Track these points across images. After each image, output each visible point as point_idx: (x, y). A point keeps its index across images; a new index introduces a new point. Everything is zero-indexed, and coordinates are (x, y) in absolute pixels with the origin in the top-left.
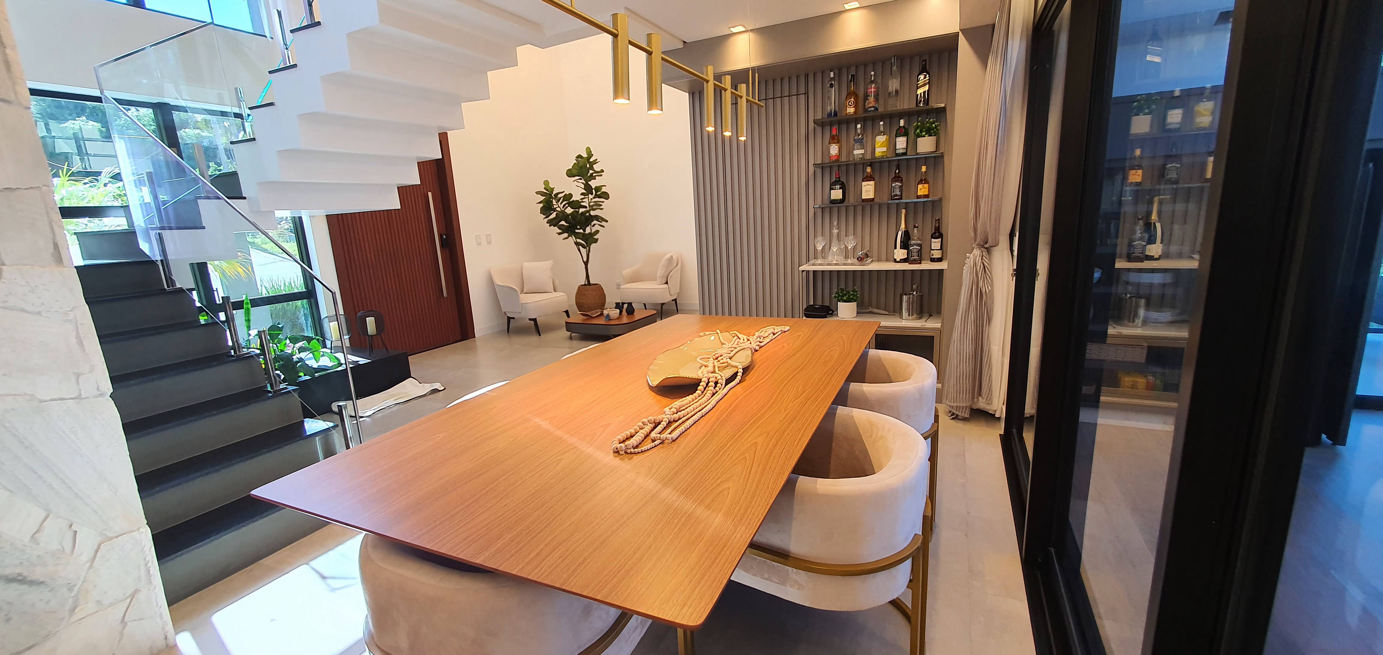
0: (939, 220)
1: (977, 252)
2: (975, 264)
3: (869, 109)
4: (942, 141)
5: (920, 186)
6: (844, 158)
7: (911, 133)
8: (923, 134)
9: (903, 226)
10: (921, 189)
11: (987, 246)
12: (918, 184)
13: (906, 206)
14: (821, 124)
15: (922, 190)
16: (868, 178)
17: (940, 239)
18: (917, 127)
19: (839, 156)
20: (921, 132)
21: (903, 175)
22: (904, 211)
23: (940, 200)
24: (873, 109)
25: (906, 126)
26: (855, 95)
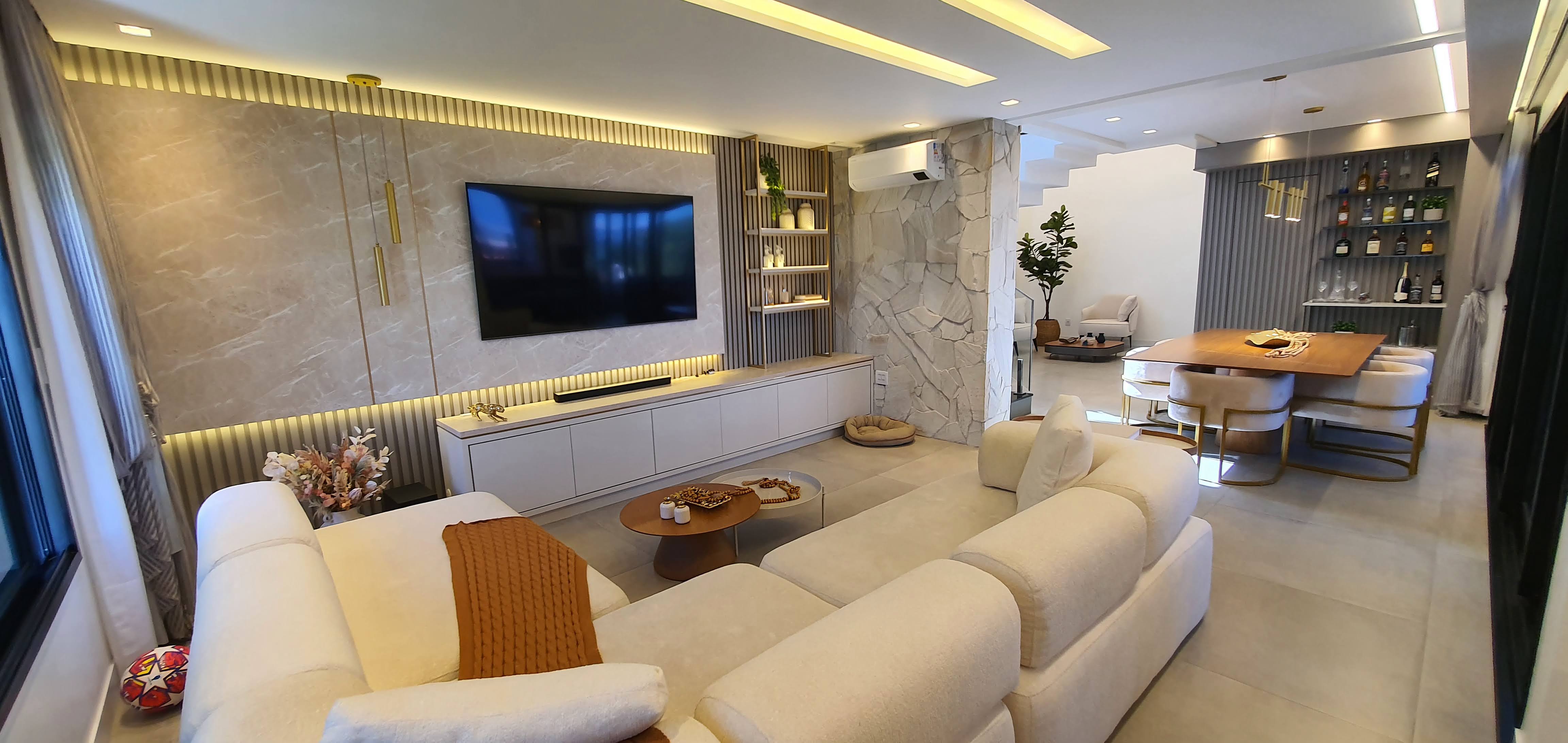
0: (1441, 271)
1: (1474, 294)
2: (1472, 303)
3: (1380, 188)
4: (1449, 212)
5: (1424, 245)
6: (1350, 224)
7: (1420, 206)
8: (1431, 207)
9: (1405, 275)
10: (1424, 248)
11: (1484, 290)
12: (1423, 244)
13: (1409, 260)
14: (1332, 198)
15: (1426, 248)
16: (1374, 238)
17: (1440, 286)
18: (1425, 202)
19: (1347, 221)
20: (1429, 205)
21: (1409, 237)
22: (1406, 264)
23: (1443, 256)
24: (1383, 188)
25: (1415, 201)
26: (1367, 177)
